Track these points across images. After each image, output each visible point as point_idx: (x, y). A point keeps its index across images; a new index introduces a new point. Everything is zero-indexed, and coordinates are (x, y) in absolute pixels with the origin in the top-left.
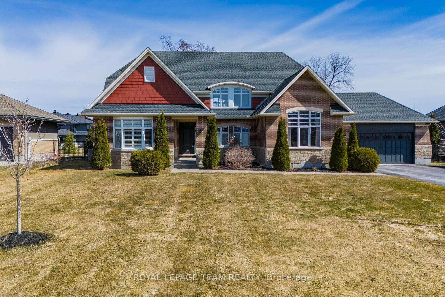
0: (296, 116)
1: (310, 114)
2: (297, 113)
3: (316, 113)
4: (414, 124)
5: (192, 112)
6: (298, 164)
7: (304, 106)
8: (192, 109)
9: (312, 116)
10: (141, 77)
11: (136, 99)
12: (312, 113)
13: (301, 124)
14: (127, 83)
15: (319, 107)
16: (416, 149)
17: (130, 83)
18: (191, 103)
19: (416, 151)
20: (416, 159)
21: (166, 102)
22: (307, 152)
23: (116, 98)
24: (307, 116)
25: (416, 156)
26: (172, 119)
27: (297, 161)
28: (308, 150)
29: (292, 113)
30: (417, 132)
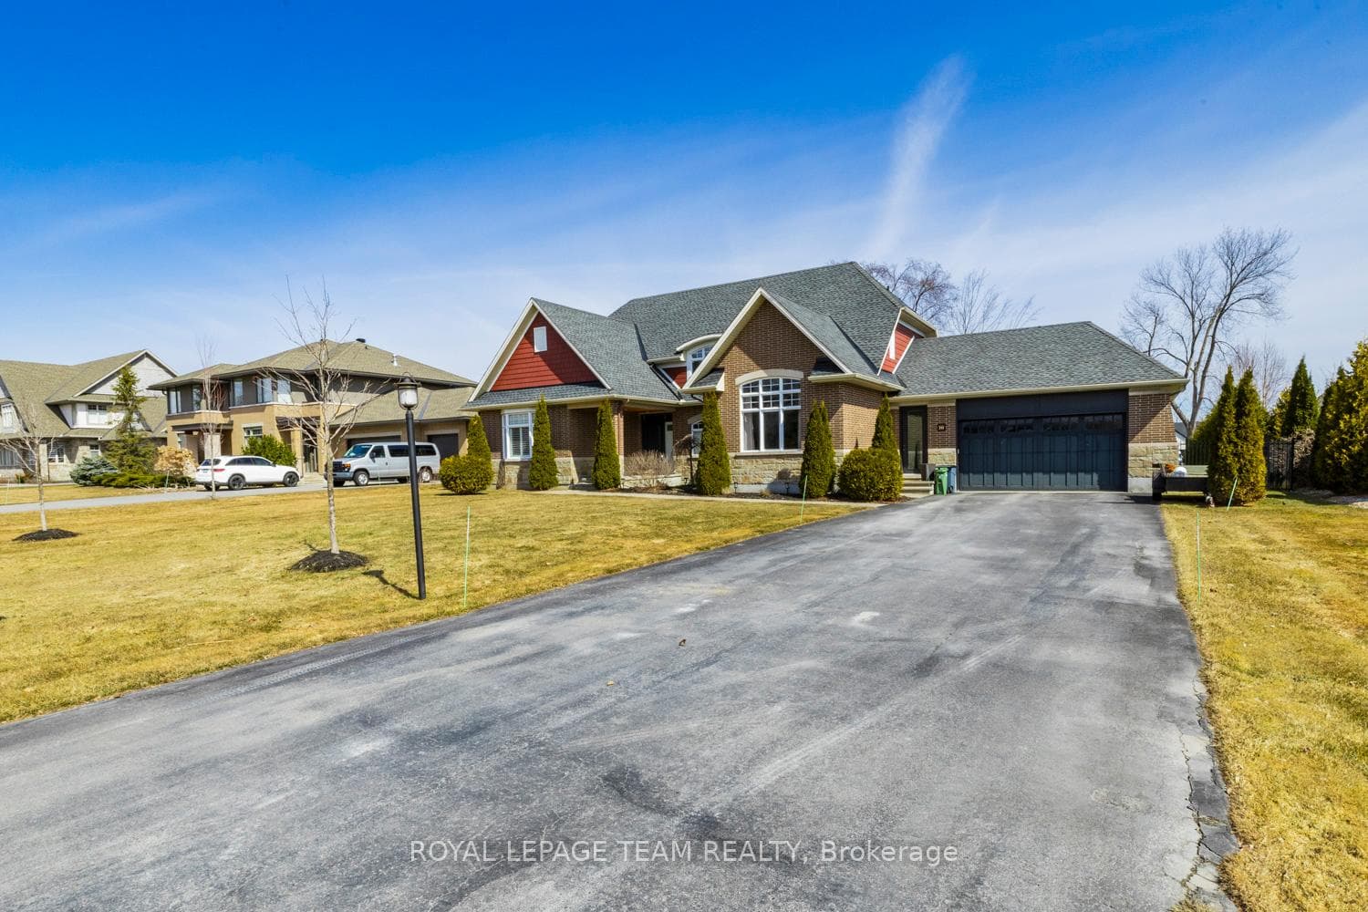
0: (756, 390)
1: (781, 384)
2: (757, 383)
3: (794, 381)
4: (1125, 391)
5: (586, 394)
6: (759, 483)
7: (764, 368)
8: (588, 389)
9: (786, 387)
10: (529, 345)
11: (526, 380)
12: (785, 381)
13: (765, 405)
14: (518, 357)
15: (795, 368)
16: (1130, 453)
17: (521, 356)
18: (589, 380)
19: (1130, 458)
20: (1130, 478)
21: (560, 382)
22: (775, 460)
23: (505, 382)
24: (776, 388)
25: (1130, 472)
26: (569, 408)
27: (758, 479)
28: (778, 457)
29: (748, 385)
30: (1134, 411)
